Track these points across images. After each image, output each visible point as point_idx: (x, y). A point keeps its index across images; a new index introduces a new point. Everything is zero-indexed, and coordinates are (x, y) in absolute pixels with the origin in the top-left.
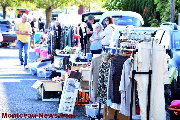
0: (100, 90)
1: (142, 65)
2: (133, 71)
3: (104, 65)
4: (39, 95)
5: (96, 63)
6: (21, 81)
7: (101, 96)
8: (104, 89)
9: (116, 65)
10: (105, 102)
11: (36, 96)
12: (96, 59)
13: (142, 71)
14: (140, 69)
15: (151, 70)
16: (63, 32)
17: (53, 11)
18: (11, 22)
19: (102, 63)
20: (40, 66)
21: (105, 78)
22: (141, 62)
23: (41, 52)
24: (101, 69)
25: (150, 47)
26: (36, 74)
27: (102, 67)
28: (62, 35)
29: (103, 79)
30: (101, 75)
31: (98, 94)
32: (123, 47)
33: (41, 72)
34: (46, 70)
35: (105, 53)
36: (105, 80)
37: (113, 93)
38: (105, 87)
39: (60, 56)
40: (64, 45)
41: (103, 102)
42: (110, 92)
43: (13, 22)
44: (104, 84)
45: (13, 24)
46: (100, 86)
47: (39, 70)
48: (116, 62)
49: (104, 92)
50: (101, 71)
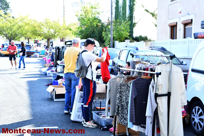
0: (118, 111)
1: (162, 87)
2: (155, 94)
3: (122, 86)
4: (52, 96)
5: (113, 84)
6: (38, 80)
7: (120, 116)
8: (122, 110)
9: (137, 88)
10: (123, 122)
11: (49, 95)
12: (113, 80)
13: (162, 93)
14: (161, 91)
15: (169, 92)
16: (61, 51)
17: (50, 40)
18: (31, 45)
19: (120, 85)
20: (48, 70)
21: (123, 99)
22: (161, 84)
23: (46, 60)
24: (119, 90)
25: (168, 70)
26: (46, 74)
27: (120, 88)
28: (60, 53)
29: (121, 100)
30: (120, 96)
31: (117, 114)
32: (138, 68)
33: (49, 73)
34: (53, 74)
35: (121, 74)
36: (124, 101)
37: (134, 116)
38: (123, 108)
39: (60, 65)
40: (61, 58)
41: (122, 122)
42: (131, 115)
43: (33, 45)
44: (122, 105)
45: (32, 46)
46: (119, 107)
47: (48, 72)
48: (137, 85)
49: (123, 112)
50: (119, 92)
